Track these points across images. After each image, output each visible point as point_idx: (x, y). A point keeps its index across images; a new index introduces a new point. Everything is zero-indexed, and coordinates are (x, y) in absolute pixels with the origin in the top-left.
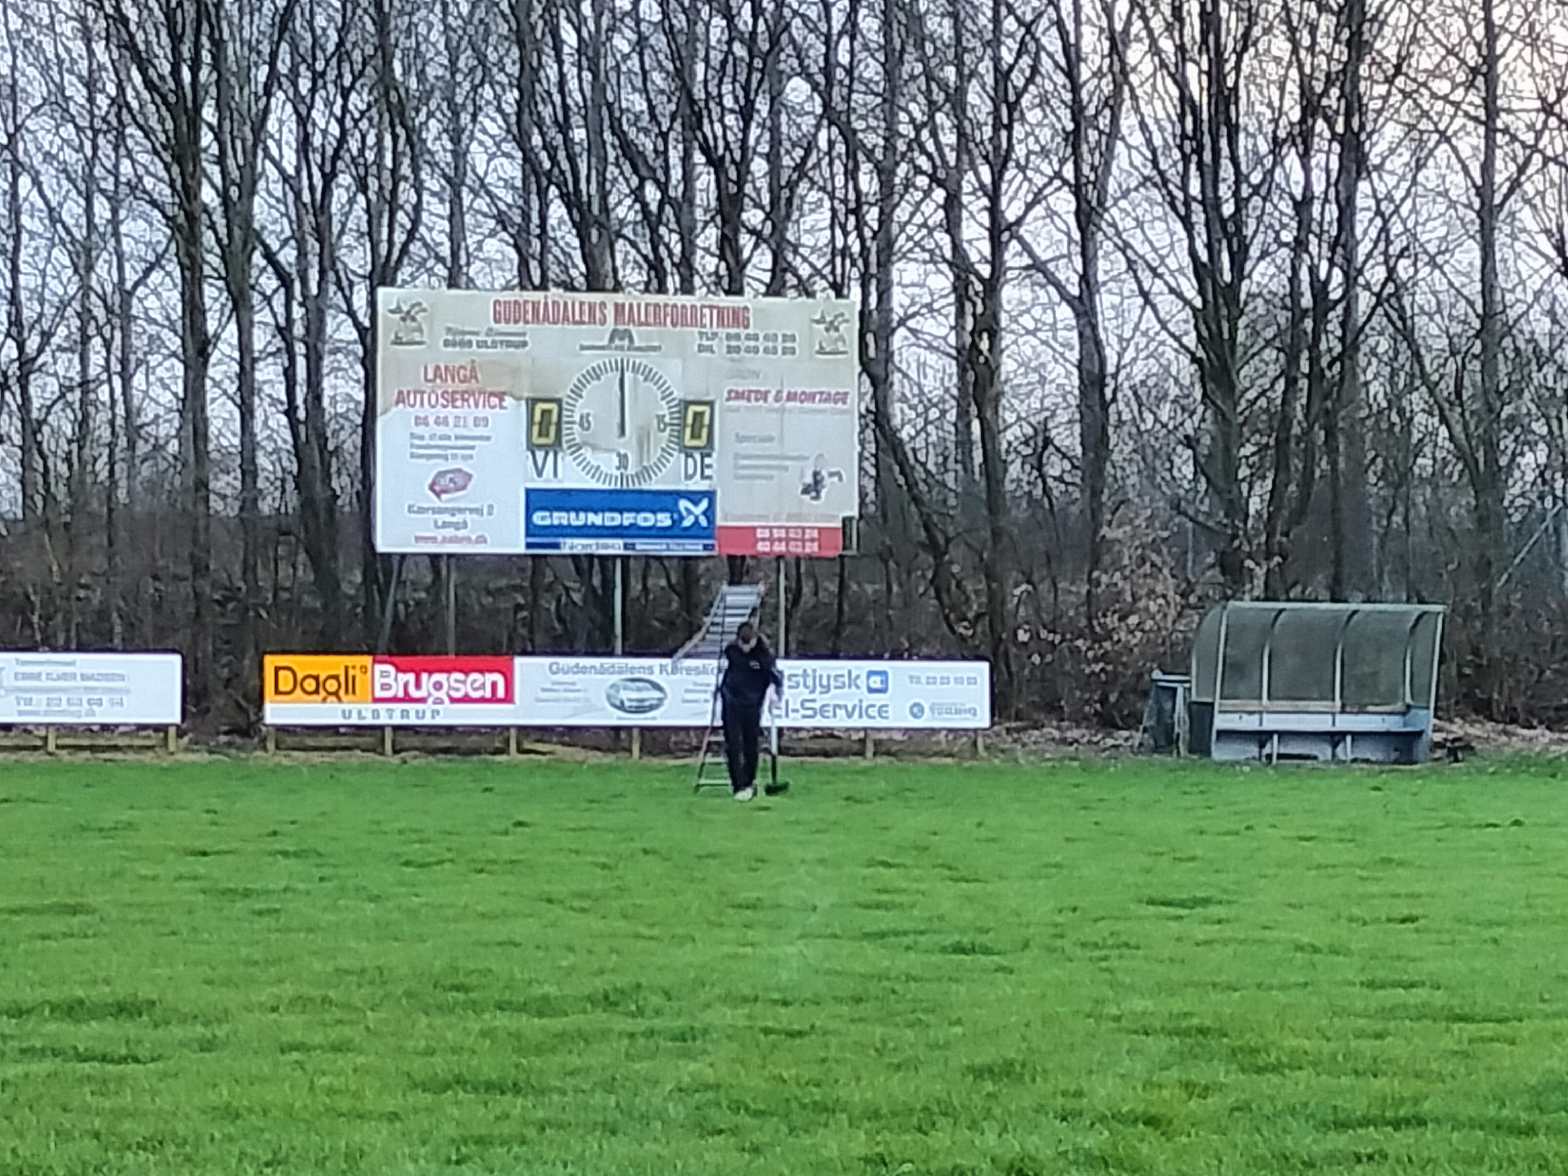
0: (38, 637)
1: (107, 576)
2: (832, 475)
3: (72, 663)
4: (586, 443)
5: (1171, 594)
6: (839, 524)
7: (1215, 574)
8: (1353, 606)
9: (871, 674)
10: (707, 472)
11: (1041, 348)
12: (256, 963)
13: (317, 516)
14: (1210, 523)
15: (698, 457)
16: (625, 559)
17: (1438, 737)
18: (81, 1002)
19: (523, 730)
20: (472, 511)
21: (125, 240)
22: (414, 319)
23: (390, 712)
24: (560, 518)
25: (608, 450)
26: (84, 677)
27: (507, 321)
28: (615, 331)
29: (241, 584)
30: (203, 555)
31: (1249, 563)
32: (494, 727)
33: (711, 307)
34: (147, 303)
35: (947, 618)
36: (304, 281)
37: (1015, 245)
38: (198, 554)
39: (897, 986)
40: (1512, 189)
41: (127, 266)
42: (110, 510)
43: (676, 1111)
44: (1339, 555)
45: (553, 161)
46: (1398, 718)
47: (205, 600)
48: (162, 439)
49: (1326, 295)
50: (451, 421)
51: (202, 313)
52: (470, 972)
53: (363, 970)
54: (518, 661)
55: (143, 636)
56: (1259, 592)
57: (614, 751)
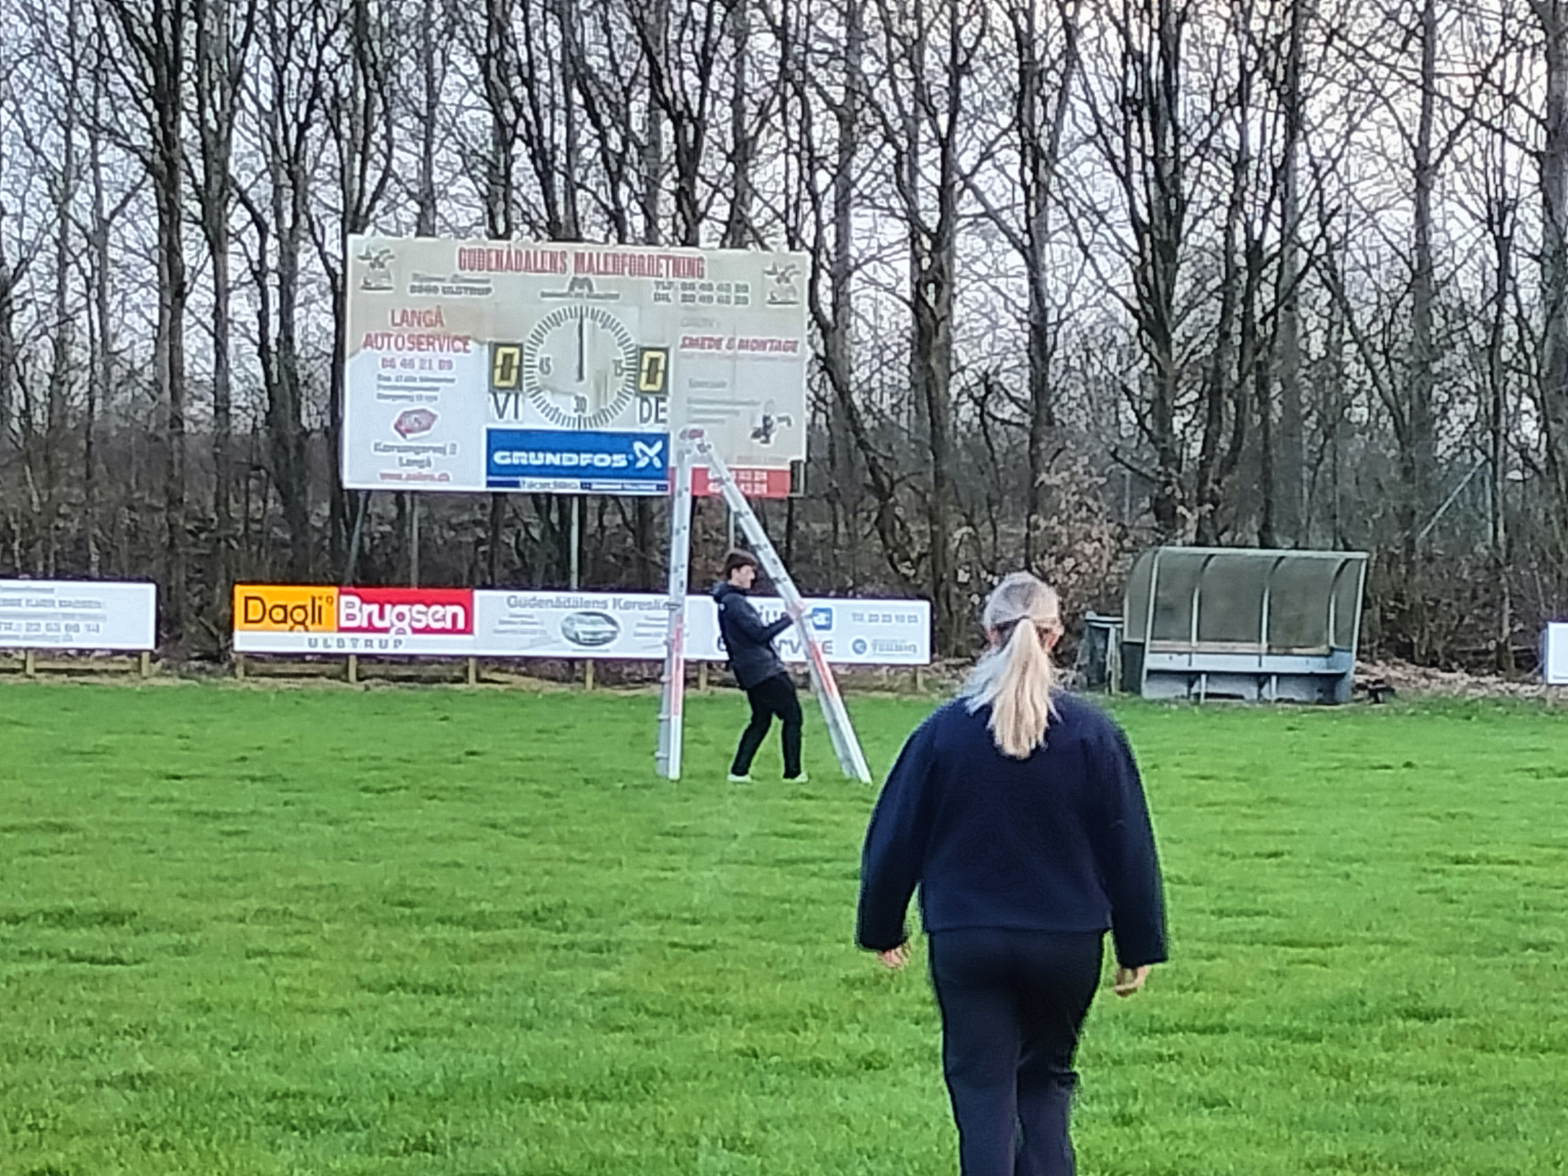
0: (18, 564)
1: (85, 507)
2: (780, 419)
3: (51, 590)
4: (546, 387)
5: (1106, 538)
6: (787, 467)
7: (1149, 519)
8: (1279, 553)
9: (817, 611)
10: (662, 416)
11: (992, 295)
12: (225, 879)
13: (286, 449)
14: (1144, 470)
15: (653, 401)
16: (582, 498)
17: (1361, 679)
18: (70, 912)
19: (483, 660)
20: (435, 450)
21: (103, 170)
22: (382, 265)
23: (355, 641)
24: (519, 458)
25: (568, 394)
26: (62, 604)
27: (472, 269)
28: (575, 279)
29: (213, 516)
30: (178, 489)
31: (1182, 510)
32: (454, 657)
33: (668, 258)
34: (126, 233)
35: (891, 559)
36: (278, 215)
37: (968, 193)
38: (172, 485)
39: (797, 907)
40: (1444, 152)
41: (105, 195)
42: (89, 444)
43: (585, 1011)
44: (1268, 502)
45: (519, 113)
46: (1322, 661)
47: (178, 531)
48: (138, 365)
49: (1261, 253)
50: (417, 364)
51: (179, 255)
52: (416, 890)
53: (321, 887)
54: (478, 594)
55: (119, 565)
56: (1191, 537)
57: (569, 681)
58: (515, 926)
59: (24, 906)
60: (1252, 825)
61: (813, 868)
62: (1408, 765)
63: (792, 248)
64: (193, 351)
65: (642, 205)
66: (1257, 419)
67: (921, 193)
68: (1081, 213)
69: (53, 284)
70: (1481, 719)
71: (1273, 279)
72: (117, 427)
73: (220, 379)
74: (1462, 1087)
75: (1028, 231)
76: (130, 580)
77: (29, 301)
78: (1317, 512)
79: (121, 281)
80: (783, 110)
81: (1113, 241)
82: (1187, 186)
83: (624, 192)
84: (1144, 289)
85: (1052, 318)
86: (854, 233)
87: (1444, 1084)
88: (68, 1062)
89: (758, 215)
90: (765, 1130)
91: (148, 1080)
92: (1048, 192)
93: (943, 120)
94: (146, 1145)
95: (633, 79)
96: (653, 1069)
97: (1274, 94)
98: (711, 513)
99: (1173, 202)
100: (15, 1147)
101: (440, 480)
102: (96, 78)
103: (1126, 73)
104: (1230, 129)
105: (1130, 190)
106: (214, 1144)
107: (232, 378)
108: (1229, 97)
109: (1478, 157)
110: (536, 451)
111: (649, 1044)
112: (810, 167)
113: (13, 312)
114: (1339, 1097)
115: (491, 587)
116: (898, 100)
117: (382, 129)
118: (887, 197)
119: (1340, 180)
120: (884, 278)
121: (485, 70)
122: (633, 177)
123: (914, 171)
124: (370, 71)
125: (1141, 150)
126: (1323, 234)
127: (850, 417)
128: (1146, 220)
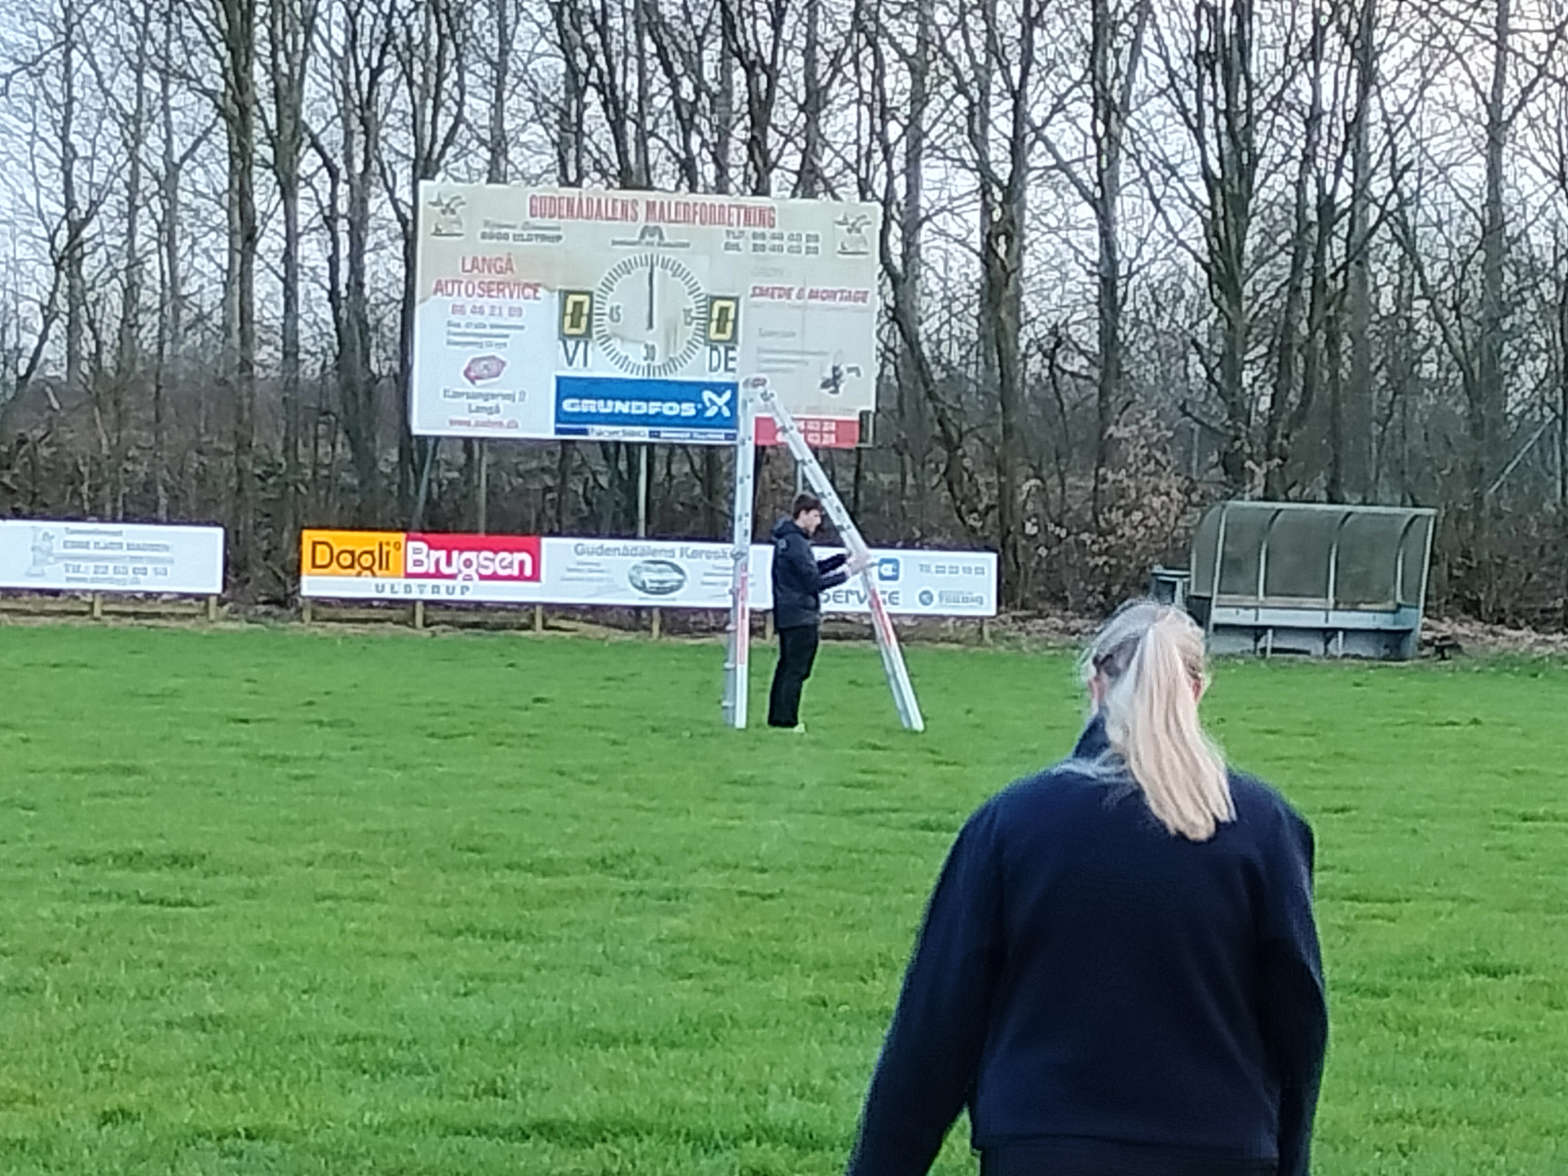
0: (87, 507)
1: (153, 451)
2: (850, 370)
3: (119, 533)
4: (615, 335)
5: (1174, 492)
6: (856, 418)
7: (1217, 473)
8: (1348, 508)
9: (884, 561)
10: (731, 365)
11: (1063, 247)
12: (293, 823)
13: (355, 394)
14: (1214, 424)
15: (722, 349)
16: (650, 446)
17: (1427, 635)
18: (140, 854)
19: (550, 608)
20: (504, 396)
21: (174, 114)
22: (453, 212)
23: (422, 587)
24: (589, 406)
25: (635, 341)
26: (130, 547)
27: (542, 216)
28: (646, 227)
29: (282, 460)
30: (247, 433)
31: (1249, 464)
32: (521, 604)
33: (739, 207)
34: (194, 177)
35: (958, 510)
36: (349, 160)
37: (1040, 146)
38: (242, 431)
39: (865, 857)
40: (1517, 109)
41: (175, 139)
42: (159, 388)
43: (654, 958)
44: (1336, 457)
45: (591, 60)
46: (1389, 617)
47: (246, 476)
48: (206, 309)
49: (1333, 207)
50: (487, 310)
51: (251, 199)
52: (484, 836)
53: (389, 833)
54: (545, 541)
55: (187, 507)
56: (1259, 492)
57: (635, 630)
58: (583, 872)
59: (93, 847)
60: (1320, 781)
61: (880, 817)
62: (1476, 722)
63: (863, 198)
64: (262, 295)
65: (713, 154)
66: (1326, 374)
67: (992, 145)
68: (1153, 167)
69: (124, 227)
70: (1547, 676)
71: (1344, 234)
72: (186, 371)
73: (289, 323)
74: (1530, 1044)
75: (1100, 184)
76: (198, 524)
77: (99, 245)
78: (1386, 469)
79: (191, 225)
80: (855, 60)
81: (1185, 194)
82: (1259, 141)
83: (695, 141)
84: (1214, 241)
85: (1123, 271)
86: (925, 184)
87: (1513, 1040)
88: (138, 1004)
89: (829, 165)
90: (834, 1078)
91: (219, 1022)
92: (1120, 144)
93: (1016, 72)
94: (217, 1087)
95: (706, 29)
96: (721, 1016)
97: (1347, 49)
98: (778, 463)
99: (1245, 155)
100: (86, 1088)
101: (509, 426)
102: (168, 22)
103: (1199, 27)
104: (1302, 82)
105: (1202, 143)
106: (285, 1085)
107: (301, 324)
108: (1303, 50)
109: (1551, 113)
110: (606, 399)
111: (718, 991)
112: (882, 117)
113: (84, 255)
114: (1409, 1052)
115: (559, 535)
116: (969, 51)
117: (454, 76)
118: (958, 149)
119: (1413, 136)
120: (954, 229)
121: (558, 17)
122: (705, 126)
123: (986, 122)
124: (443, 17)
125: (1213, 104)
126: (1395, 190)
127: (920, 368)
128: (1218, 174)
